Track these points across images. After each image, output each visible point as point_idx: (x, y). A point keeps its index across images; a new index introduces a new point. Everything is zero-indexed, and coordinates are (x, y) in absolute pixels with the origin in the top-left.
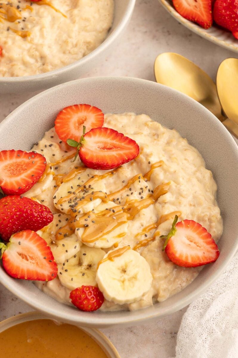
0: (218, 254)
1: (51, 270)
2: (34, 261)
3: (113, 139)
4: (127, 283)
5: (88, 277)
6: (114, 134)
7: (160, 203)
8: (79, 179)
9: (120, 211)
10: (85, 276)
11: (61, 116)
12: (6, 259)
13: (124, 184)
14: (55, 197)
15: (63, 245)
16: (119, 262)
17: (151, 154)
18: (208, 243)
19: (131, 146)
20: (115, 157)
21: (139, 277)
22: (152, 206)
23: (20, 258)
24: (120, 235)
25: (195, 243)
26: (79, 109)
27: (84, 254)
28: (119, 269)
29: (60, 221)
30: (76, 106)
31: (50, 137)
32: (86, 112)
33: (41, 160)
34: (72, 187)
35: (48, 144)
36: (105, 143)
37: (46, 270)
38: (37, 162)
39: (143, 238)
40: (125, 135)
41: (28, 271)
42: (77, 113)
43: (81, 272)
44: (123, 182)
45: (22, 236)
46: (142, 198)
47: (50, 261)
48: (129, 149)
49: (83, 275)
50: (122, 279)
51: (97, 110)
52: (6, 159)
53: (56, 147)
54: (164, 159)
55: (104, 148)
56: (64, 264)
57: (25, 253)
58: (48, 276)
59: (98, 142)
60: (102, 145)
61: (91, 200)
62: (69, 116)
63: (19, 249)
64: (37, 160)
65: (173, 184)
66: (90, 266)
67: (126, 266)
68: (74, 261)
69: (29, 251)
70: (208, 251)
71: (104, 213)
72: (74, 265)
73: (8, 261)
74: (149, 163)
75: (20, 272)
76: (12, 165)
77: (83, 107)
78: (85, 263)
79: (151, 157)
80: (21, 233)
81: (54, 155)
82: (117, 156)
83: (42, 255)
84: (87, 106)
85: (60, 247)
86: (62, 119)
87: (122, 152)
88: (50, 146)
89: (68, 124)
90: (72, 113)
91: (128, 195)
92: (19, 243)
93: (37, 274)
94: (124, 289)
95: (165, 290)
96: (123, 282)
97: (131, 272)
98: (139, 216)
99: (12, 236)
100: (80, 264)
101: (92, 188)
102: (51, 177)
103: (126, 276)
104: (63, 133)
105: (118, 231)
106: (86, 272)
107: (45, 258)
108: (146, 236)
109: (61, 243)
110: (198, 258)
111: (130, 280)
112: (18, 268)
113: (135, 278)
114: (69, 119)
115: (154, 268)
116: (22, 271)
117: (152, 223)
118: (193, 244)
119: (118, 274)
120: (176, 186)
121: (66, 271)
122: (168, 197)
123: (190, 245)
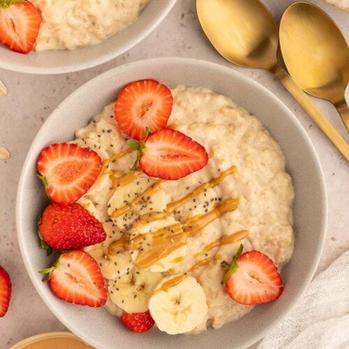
0: (281, 290)
1: (101, 296)
2: (83, 285)
3: (179, 145)
4: (179, 315)
5: (140, 300)
6: (181, 137)
7: (225, 219)
8: (138, 183)
9: (179, 230)
10: (137, 298)
11: (123, 97)
12: (54, 281)
13: (188, 192)
14: (109, 206)
15: (116, 264)
16: (174, 292)
17: (223, 160)
18: (272, 278)
19: (198, 154)
20: (180, 169)
21: (193, 308)
22: (217, 220)
23: (70, 279)
24: (178, 260)
25: (258, 279)
26: (144, 87)
27: (138, 273)
28: (172, 300)
29: (114, 232)
30: (141, 81)
31: (109, 116)
32: (152, 92)
33: (96, 160)
34: (129, 196)
35: (107, 128)
36: (169, 150)
37: (95, 296)
38: (91, 163)
39: (203, 258)
40: (194, 139)
41: (76, 294)
42: (142, 93)
43: (134, 293)
44: (188, 188)
45: (72, 257)
46: (206, 210)
47: (100, 287)
48: (197, 158)
49: (135, 297)
50: (175, 311)
51: (166, 90)
52: (57, 157)
53: (115, 135)
54: (237, 163)
55: (169, 156)
56: (115, 282)
57: (73, 275)
58: (97, 302)
59: (161, 149)
60: (165, 153)
61: (148, 222)
62: (131, 98)
63: (68, 270)
64: (91, 160)
65: (242, 200)
66: (143, 287)
67: (180, 296)
68: (126, 278)
69: (78, 273)
70: (271, 288)
71: (161, 233)
72: (126, 284)
73: (57, 283)
74: (219, 170)
75: (68, 296)
76: (64, 165)
77: (150, 83)
78: (139, 282)
79: (221, 164)
80: (71, 253)
81: (112, 146)
82: (182, 168)
83: (92, 279)
84: (154, 82)
85: (112, 264)
86: (124, 101)
87: (187, 162)
88: (109, 131)
89: (129, 110)
90: (135, 93)
91: (190, 210)
92: (69, 265)
93: (86, 299)
94: (176, 322)
95: (220, 318)
96: (176, 314)
97: (185, 303)
98: (201, 234)
99: (61, 256)
100: (133, 282)
101: (151, 202)
102: (107, 177)
103: (179, 308)
104: (123, 121)
105: (175, 254)
106: (139, 293)
107: (95, 283)
108: (207, 255)
109: (114, 258)
110: (259, 297)
111: (183, 312)
112: (66, 290)
113: (189, 309)
114: (131, 101)
115: (210, 296)
116: (70, 294)
117: (214, 240)
118: (254, 281)
119: (170, 305)
120: (246, 204)
121: (117, 289)
122: (235, 215)
123: (251, 282)
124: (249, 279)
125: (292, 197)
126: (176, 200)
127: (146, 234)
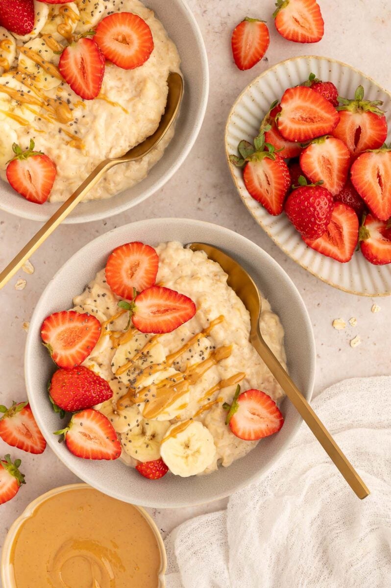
0: (282, 423)
1: (115, 449)
2: (97, 441)
3: (167, 299)
4: (190, 459)
5: (152, 449)
6: (168, 293)
7: (221, 366)
8: (137, 340)
9: (181, 378)
10: (149, 448)
11: (112, 261)
12: (69, 441)
13: (184, 343)
14: (113, 365)
15: (125, 417)
16: (182, 437)
17: (210, 311)
18: (271, 413)
19: (186, 305)
20: (171, 321)
21: (202, 450)
22: (214, 367)
23: (84, 438)
24: (183, 406)
25: (258, 415)
26: (130, 250)
27: (147, 424)
28: (182, 445)
29: (120, 389)
30: (127, 245)
31: (102, 281)
32: (138, 253)
33: (95, 324)
34: (129, 353)
35: (101, 293)
36: (159, 306)
37: (110, 449)
38: (91, 327)
39: (206, 402)
40: (180, 292)
41: (92, 450)
42: (129, 256)
43: (145, 443)
44: (183, 340)
45: (83, 416)
46: (203, 358)
47: (113, 441)
48: (185, 309)
49: (147, 446)
50: (185, 455)
51: (150, 249)
52: (58, 325)
53: (109, 299)
54: (224, 312)
55: (158, 311)
56: (127, 434)
57: (87, 433)
58: (112, 455)
59: (151, 306)
60: (154, 309)
61: (150, 375)
62: (119, 261)
63: (81, 429)
64: (91, 324)
65: (234, 346)
66: (153, 436)
67: (189, 441)
68: (137, 430)
69: (91, 430)
70: (272, 422)
71: (164, 384)
72: (138, 435)
73: (72, 442)
74: (208, 320)
75: (85, 453)
76: (65, 331)
77: (135, 245)
78: (149, 433)
79: (209, 314)
80: (82, 413)
81: (108, 308)
82: (173, 321)
83: (105, 434)
84: (139, 244)
85: (122, 418)
86: (113, 265)
87: (177, 314)
88: (104, 295)
89: (119, 273)
90: (123, 256)
91: (188, 359)
92: (81, 424)
93: (101, 453)
94: (187, 465)
95: (229, 456)
96: (187, 457)
97: (194, 446)
98: (201, 381)
99: (73, 417)
100: (143, 433)
101: (151, 356)
102: (107, 337)
103: (189, 452)
104: (115, 284)
105: (179, 402)
106: (150, 442)
107: (108, 438)
108: (209, 399)
109: (123, 413)
110: (262, 432)
111: (193, 455)
112: (82, 448)
113: (198, 451)
114: (120, 264)
115: (217, 437)
116: (87, 451)
117: (214, 385)
118: (256, 417)
119: (181, 450)
120: (239, 349)
121: (130, 441)
122: (230, 361)
123: (252, 419)
124: (251, 416)
125: (282, 334)
126: (173, 351)
127: (149, 386)
